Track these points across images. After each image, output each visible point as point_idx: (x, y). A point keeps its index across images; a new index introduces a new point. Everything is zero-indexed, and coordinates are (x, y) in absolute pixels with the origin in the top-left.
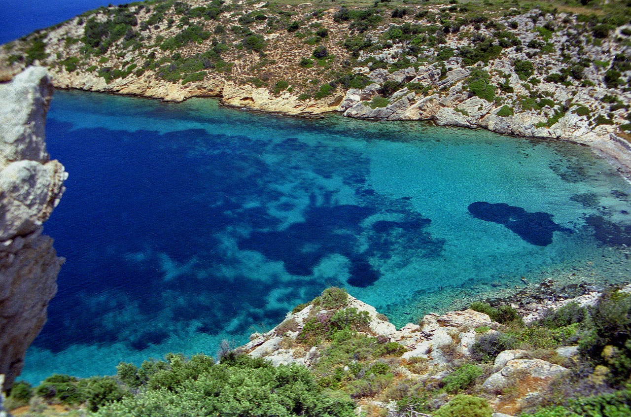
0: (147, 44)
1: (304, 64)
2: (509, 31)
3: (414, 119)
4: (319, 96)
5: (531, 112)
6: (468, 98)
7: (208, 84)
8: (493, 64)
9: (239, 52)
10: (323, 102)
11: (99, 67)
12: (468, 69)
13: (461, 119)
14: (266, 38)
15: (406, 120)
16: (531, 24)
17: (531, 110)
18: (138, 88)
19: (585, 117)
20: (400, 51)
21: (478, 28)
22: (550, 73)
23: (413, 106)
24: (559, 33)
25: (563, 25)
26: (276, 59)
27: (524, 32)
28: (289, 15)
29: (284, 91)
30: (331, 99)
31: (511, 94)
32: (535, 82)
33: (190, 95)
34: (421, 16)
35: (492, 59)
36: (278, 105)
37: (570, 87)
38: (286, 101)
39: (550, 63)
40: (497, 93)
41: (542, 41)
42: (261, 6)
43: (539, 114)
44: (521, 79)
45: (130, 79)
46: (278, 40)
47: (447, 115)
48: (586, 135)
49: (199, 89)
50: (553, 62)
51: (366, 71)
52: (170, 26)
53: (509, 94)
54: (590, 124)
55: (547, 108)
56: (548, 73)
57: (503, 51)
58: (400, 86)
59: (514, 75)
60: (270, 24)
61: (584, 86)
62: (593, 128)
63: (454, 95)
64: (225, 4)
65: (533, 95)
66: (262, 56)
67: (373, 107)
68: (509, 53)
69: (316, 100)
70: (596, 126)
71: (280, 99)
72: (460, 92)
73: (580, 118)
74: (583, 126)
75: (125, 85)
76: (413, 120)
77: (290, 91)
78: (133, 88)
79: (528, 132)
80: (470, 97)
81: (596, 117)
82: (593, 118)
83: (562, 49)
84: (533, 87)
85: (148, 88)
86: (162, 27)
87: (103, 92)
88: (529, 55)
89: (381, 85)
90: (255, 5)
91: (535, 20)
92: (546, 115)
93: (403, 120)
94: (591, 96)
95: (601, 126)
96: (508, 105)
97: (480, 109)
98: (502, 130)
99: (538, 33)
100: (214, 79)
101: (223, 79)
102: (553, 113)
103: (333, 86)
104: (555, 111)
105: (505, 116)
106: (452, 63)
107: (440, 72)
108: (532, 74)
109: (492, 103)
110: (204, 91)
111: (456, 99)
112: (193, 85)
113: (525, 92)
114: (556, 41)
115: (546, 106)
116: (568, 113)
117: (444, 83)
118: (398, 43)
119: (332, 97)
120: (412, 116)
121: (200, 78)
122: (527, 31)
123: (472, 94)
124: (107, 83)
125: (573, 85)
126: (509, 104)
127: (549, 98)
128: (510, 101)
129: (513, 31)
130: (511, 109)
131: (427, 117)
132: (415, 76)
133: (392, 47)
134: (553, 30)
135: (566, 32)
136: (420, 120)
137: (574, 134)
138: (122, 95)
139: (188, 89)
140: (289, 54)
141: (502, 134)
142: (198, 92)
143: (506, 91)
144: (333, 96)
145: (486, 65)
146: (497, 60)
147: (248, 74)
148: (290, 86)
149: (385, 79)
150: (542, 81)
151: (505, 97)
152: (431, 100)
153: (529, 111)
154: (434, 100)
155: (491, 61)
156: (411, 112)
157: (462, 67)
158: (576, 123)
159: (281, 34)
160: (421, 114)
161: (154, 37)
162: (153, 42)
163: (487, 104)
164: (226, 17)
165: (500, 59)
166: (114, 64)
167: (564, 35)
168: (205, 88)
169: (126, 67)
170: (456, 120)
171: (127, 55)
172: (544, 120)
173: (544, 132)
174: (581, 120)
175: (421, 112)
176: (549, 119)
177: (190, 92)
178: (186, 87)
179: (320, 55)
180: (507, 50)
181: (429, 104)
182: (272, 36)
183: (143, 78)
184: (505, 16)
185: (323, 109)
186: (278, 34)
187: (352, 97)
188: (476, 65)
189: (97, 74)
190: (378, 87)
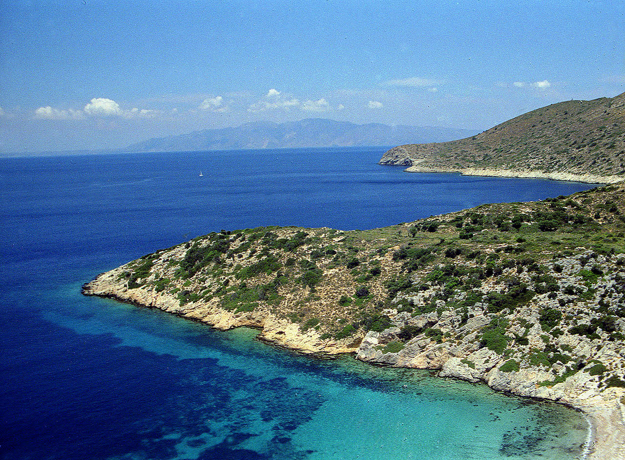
0: (227, 272)
1: (344, 302)
2: (552, 275)
3: (421, 367)
4: (339, 336)
5: (538, 369)
6: (480, 348)
7: (256, 315)
8: (519, 312)
9: (295, 286)
10: (342, 343)
11: (181, 290)
12: (490, 316)
13: (464, 371)
14: (325, 273)
15: (412, 368)
16: (579, 267)
17: (538, 366)
18: (201, 313)
19: (596, 377)
20: (434, 293)
21: (520, 271)
22: (579, 324)
23: (422, 353)
24: (606, 277)
25: (615, 267)
26: (322, 295)
27: (567, 276)
28: (357, 251)
29: (312, 329)
30: (349, 341)
31: (524, 347)
32: (557, 333)
33: (240, 324)
34: (472, 256)
35: (519, 306)
36: (301, 342)
37: (596, 340)
38: (309, 338)
39: (582, 312)
40: (510, 345)
41: (583, 286)
42: (339, 239)
43: (547, 371)
44: (544, 329)
45: (200, 304)
46: (334, 276)
47: (453, 365)
48: (592, 399)
49: (249, 319)
50: (586, 311)
51: (394, 313)
52: (251, 256)
53: (522, 346)
54: (599, 386)
55: (558, 364)
56: (576, 324)
57: (535, 298)
58: (420, 331)
59: (537, 325)
60: (336, 260)
61: (612, 339)
62: (602, 391)
63: (466, 344)
64: (308, 236)
65: (549, 348)
66: (313, 291)
67: (384, 352)
68: (540, 300)
69: (336, 340)
70: (606, 388)
71: (305, 336)
72: (472, 342)
73: (591, 378)
74: (591, 387)
75: (193, 309)
76: (419, 369)
77: (317, 329)
78: (197, 313)
79: (525, 392)
80: (481, 347)
81: (609, 377)
82: (605, 379)
83: (603, 296)
84: (553, 339)
85: (209, 313)
86: (245, 256)
87: (174, 313)
88: (562, 303)
89: (401, 329)
90: (334, 239)
91: (583, 262)
92: (555, 372)
93: (409, 368)
94: (617, 352)
95: (611, 388)
96: (515, 359)
97: (487, 361)
98: (499, 387)
99: (581, 277)
100: (262, 310)
101: (269, 312)
102: (564, 369)
103: (355, 327)
104: (568, 368)
105: (507, 371)
106: (476, 309)
107: (460, 319)
108: (557, 324)
109: (500, 356)
110: (253, 321)
111: (468, 348)
112: (244, 315)
113: (542, 345)
114: (600, 287)
115: (558, 362)
116: (581, 372)
117: (461, 331)
118: (436, 285)
119: (351, 339)
120: (418, 364)
121: (250, 309)
122: (570, 275)
123: (483, 344)
124: (180, 306)
125: (599, 338)
126: (516, 357)
127: (566, 353)
128: (519, 355)
129: (556, 275)
130: (518, 364)
131: (435, 366)
132: (437, 322)
133: (428, 289)
134: (601, 274)
135: (614, 276)
136: (427, 369)
137: (580, 397)
138: (186, 318)
139: (238, 319)
140: (335, 291)
141: (497, 391)
142: (248, 322)
143: (520, 343)
144: (353, 337)
145: (511, 313)
146: (525, 307)
147: (292, 309)
148: (319, 324)
149: (406, 323)
150: (566, 332)
151: (515, 349)
152: (440, 349)
153: (536, 367)
154: (444, 349)
155: (518, 309)
156: (418, 361)
157: (485, 314)
158: (585, 384)
159: (340, 270)
160: (429, 363)
161: (235, 265)
162: (231, 271)
163: (494, 356)
164: (303, 249)
165: (528, 306)
166: (194, 287)
167: (612, 279)
168: (253, 319)
169: (202, 292)
170: (459, 372)
171: (208, 280)
172: (551, 378)
173: (544, 393)
174: (591, 381)
175: (429, 360)
176: (558, 377)
177: (240, 321)
178: (237, 317)
179: (363, 294)
180: (539, 296)
181: (437, 353)
182: (331, 271)
183: (209, 304)
184: (554, 258)
185: (341, 350)
186: (337, 270)
187: (369, 340)
188: (501, 312)
189: (177, 296)
190: (398, 330)
